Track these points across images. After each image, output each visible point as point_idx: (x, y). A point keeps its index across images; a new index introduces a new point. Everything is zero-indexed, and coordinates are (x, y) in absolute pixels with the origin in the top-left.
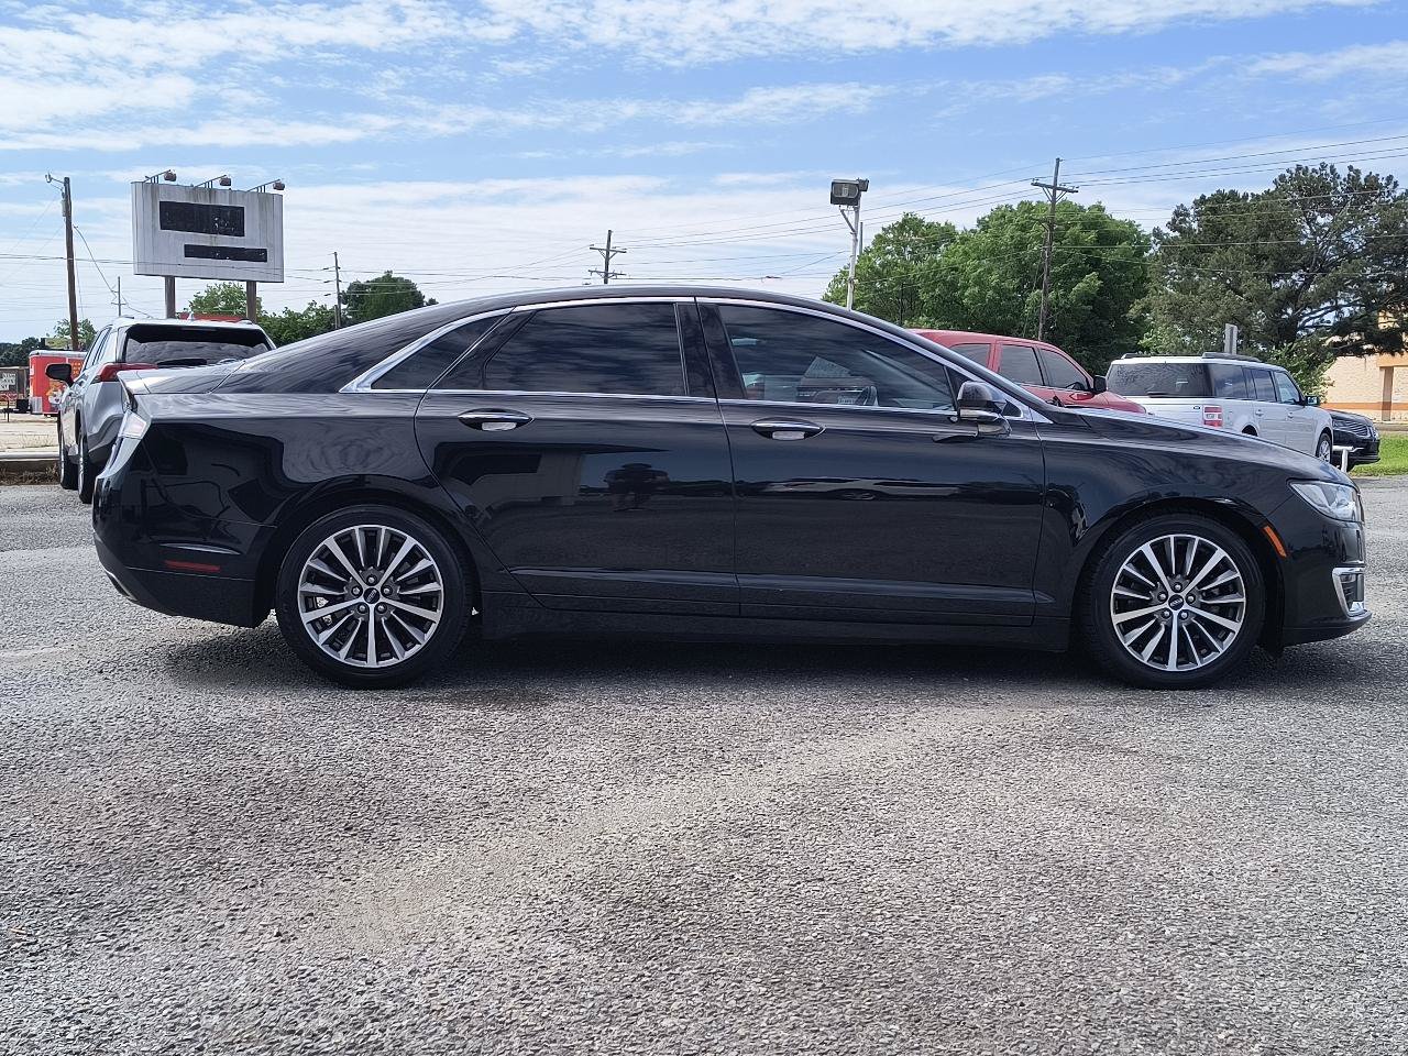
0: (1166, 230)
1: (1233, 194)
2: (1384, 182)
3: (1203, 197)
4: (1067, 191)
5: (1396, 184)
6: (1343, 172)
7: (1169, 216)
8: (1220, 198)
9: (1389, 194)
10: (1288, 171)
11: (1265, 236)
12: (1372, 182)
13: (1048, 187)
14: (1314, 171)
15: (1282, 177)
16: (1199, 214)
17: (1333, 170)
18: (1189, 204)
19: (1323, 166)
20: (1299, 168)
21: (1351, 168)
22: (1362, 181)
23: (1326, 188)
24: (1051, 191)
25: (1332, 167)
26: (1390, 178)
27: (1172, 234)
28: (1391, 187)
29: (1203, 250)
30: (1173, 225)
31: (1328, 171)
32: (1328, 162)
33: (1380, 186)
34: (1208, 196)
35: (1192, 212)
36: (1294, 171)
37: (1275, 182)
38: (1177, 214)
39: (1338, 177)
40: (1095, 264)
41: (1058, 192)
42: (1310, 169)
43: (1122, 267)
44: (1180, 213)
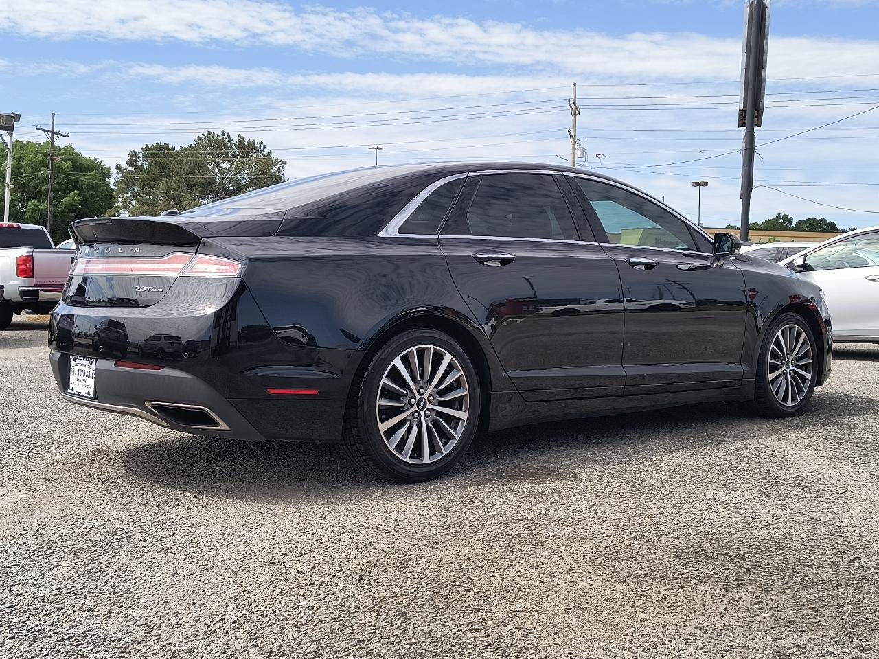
0: (124, 166)
1: (166, 145)
2: (258, 145)
3: (147, 146)
4: (61, 135)
5: (265, 147)
6: (235, 139)
7: (127, 158)
8: (158, 147)
9: (261, 152)
10: (203, 135)
11: (193, 173)
12: (251, 145)
13: (48, 131)
14: (218, 135)
15: (199, 138)
16: (144, 156)
17: (229, 136)
18: (138, 150)
19: (223, 133)
20: (209, 133)
21: (239, 136)
22: (245, 143)
23: (226, 146)
24: (50, 134)
25: (228, 134)
26: (261, 143)
27: (129, 168)
28: (262, 148)
29: (154, 180)
30: (130, 163)
31: (226, 136)
32: (226, 131)
33: (256, 148)
34: (150, 146)
35: (141, 155)
36: (206, 135)
37: (196, 141)
38: (131, 156)
39: (232, 140)
40: (75, 185)
41: (55, 136)
42: (216, 135)
43: (94, 187)
44: (133, 155)
